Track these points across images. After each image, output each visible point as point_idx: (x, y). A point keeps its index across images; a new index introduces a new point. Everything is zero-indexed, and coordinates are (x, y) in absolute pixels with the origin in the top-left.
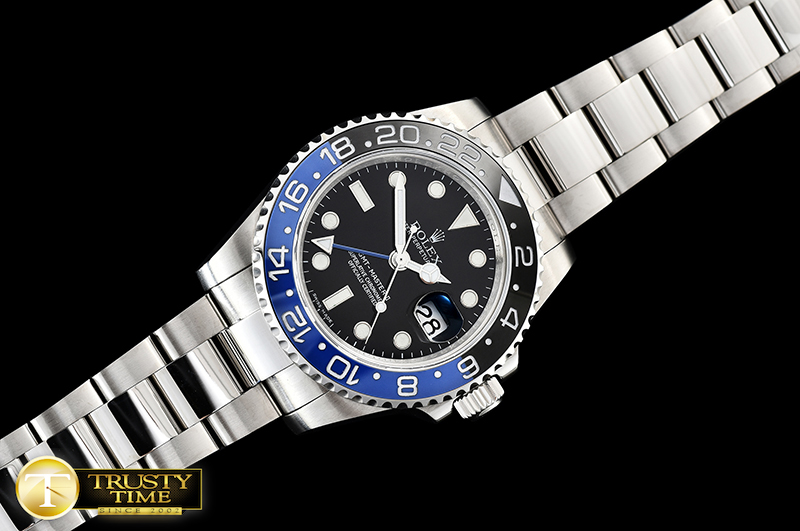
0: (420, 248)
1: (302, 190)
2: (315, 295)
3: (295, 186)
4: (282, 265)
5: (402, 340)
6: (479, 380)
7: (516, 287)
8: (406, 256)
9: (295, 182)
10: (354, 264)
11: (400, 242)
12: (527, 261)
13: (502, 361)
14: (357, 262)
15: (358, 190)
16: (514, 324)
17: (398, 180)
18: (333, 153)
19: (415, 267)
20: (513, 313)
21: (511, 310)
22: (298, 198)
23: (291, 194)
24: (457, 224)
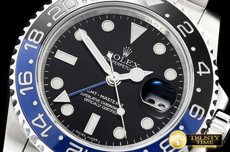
0: (121, 65)
1: (28, 75)
2: (77, 131)
3: (22, 76)
4: (45, 125)
5: (147, 123)
6: (209, 117)
7: (193, 49)
8: (116, 74)
9: (21, 73)
10: (88, 98)
11: (107, 68)
12: (189, 30)
13: (214, 97)
14: (89, 96)
15: (61, 56)
16: (207, 71)
17: (81, 35)
18: (32, 43)
19: (125, 77)
20: (201, 65)
21: (199, 63)
22: (28, 81)
23: (22, 81)
24: (134, 38)
